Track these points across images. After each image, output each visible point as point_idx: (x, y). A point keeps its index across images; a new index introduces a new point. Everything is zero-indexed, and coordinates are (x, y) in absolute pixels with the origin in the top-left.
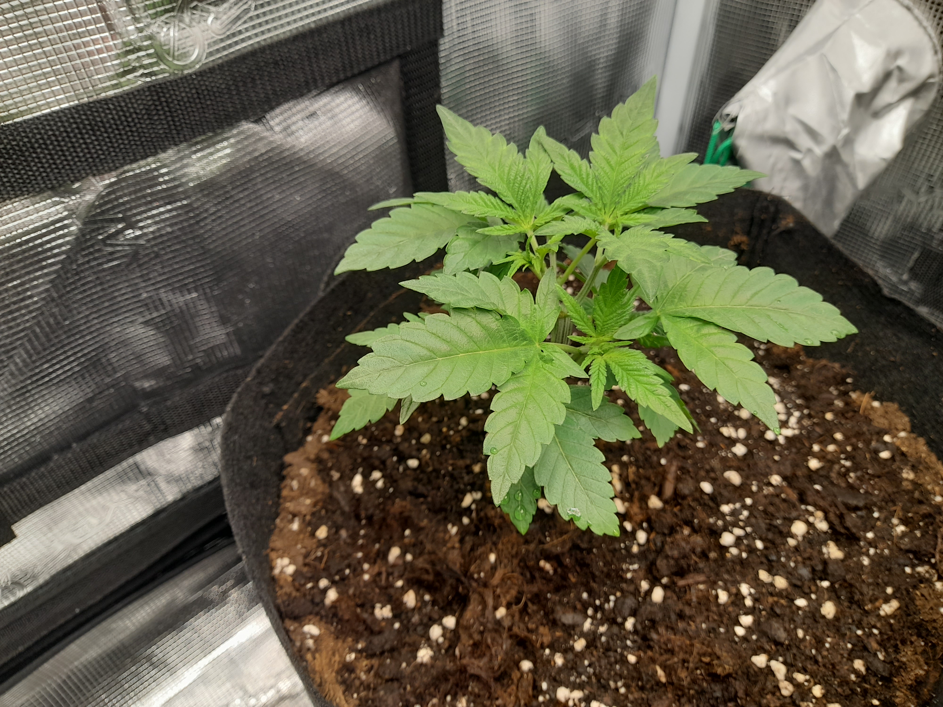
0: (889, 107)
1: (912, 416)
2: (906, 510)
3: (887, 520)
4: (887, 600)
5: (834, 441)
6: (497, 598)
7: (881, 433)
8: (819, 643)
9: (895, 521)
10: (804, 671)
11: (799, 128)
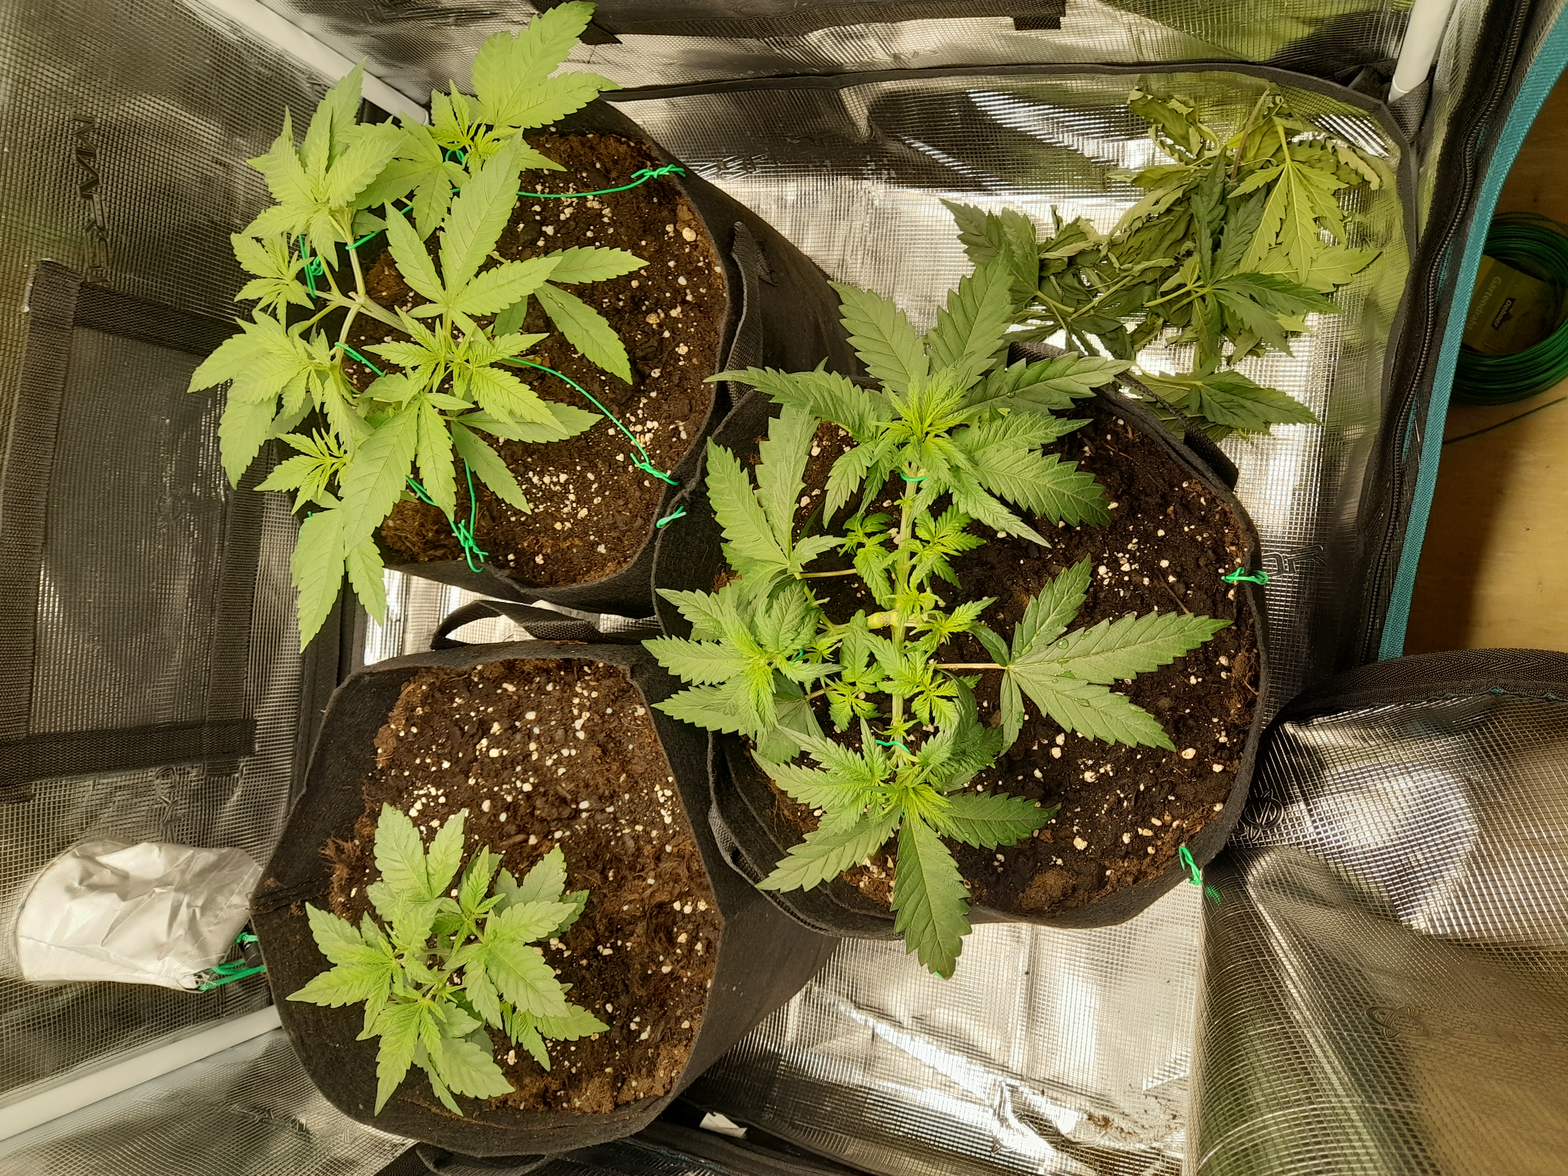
0: (115, 871)
1: (377, 728)
2: (444, 704)
3: (457, 709)
4: (506, 690)
5: (423, 761)
6: (644, 889)
7: (400, 739)
8: (551, 712)
9: (455, 705)
10: (571, 711)
11: (175, 926)
